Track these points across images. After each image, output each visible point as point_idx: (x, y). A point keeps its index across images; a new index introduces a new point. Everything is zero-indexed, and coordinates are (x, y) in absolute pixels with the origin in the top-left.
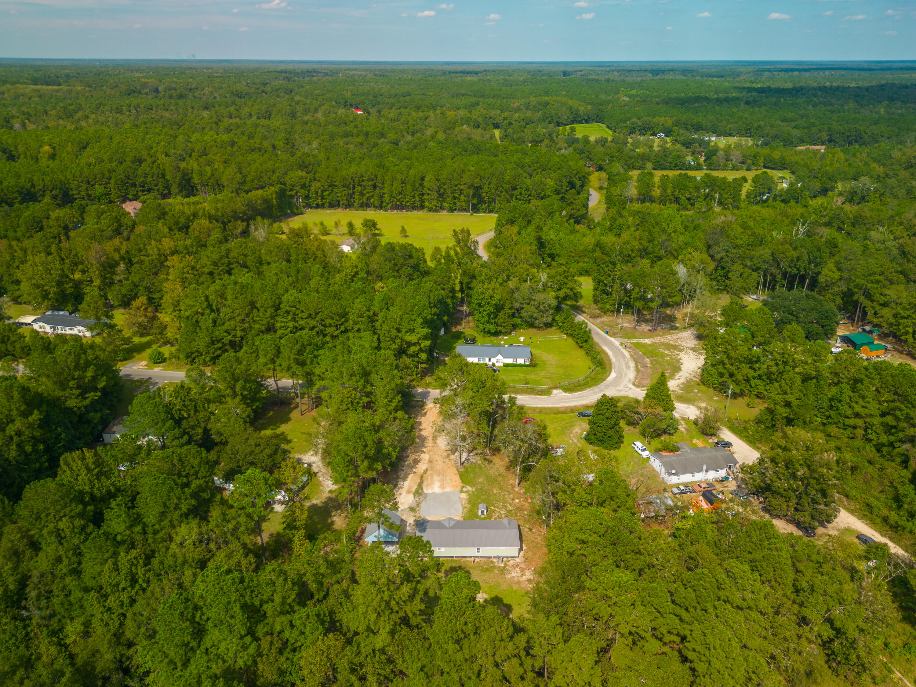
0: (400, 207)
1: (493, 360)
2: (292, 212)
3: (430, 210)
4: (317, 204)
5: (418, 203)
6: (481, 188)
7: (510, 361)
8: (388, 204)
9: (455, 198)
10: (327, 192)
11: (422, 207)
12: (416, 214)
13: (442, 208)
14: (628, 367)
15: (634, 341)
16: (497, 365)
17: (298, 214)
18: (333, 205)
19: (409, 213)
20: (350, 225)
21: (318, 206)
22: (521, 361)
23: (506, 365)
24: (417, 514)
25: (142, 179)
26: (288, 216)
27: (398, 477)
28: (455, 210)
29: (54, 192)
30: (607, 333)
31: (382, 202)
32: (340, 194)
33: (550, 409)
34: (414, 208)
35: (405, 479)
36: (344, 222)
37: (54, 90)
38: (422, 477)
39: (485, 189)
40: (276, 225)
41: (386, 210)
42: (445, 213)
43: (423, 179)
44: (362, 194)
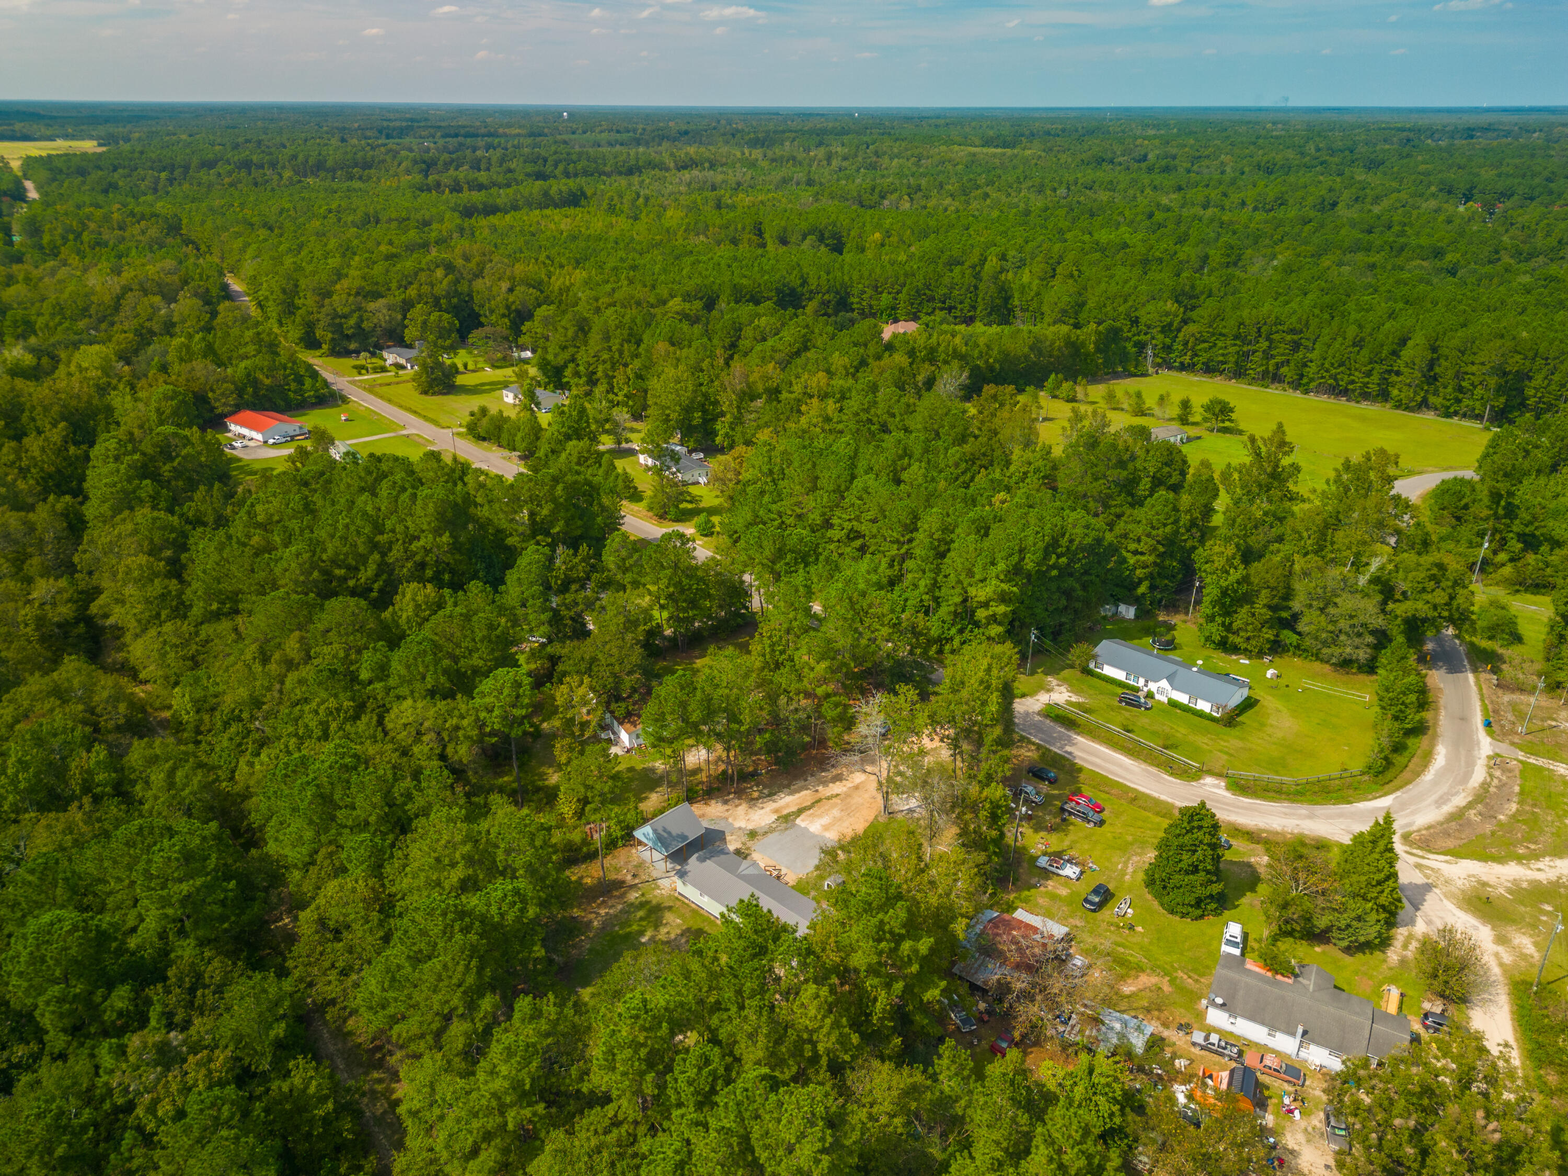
0: (1338, 391)
1: (1153, 686)
2: (1125, 370)
3: (1398, 406)
4: (1182, 363)
5: (1373, 388)
6: (1530, 378)
7: (1183, 698)
8: (1312, 380)
9: (1460, 389)
10: (1206, 345)
11: (1384, 396)
12: (1367, 408)
13: (1424, 405)
14: (1440, 802)
15: (1540, 762)
16: (1157, 697)
17: (1136, 375)
18: (1209, 369)
19: (1353, 404)
20: (1186, 405)
21: (1183, 368)
22: (1204, 706)
23: (1173, 704)
24: (749, 844)
25: (945, 291)
26: (1116, 376)
27: (788, 786)
28: (1456, 413)
29: (826, 297)
30: (1488, 724)
31: (1302, 376)
32: (1228, 350)
33: (1157, 801)
34: (1365, 396)
35: (792, 793)
36: (1176, 398)
37: (994, 155)
38: (819, 801)
39: (1538, 380)
40: (1066, 385)
41: (1307, 392)
42: (1429, 416)
43: (1403, 342)
44: (1267, 356)
